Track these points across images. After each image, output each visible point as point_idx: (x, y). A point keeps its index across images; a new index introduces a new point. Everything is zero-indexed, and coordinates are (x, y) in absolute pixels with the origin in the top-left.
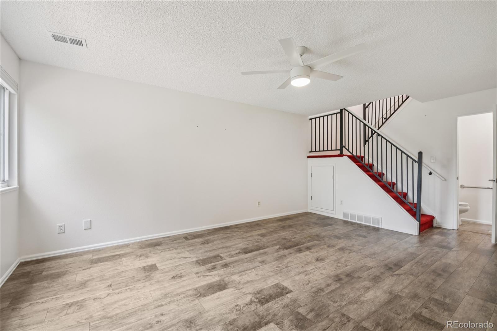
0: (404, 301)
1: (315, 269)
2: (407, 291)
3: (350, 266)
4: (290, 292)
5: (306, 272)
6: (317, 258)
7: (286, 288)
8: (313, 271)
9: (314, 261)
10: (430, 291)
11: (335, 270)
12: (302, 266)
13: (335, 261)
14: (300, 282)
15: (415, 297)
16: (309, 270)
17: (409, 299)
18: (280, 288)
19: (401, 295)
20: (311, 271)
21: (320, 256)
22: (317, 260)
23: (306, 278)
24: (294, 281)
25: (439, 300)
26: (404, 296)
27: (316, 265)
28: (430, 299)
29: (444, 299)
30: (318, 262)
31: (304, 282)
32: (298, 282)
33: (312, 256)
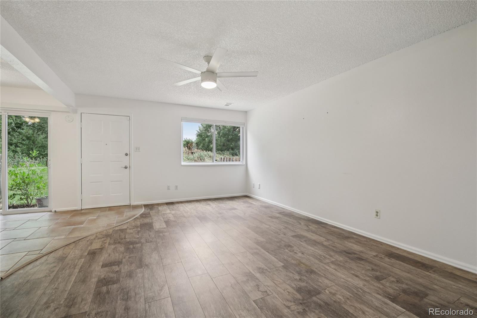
0: (134, 266)
2: (140, 275)
10: (123, 289)
15: (130, 275)
17: (133, 270)
19: (139, 269)
25: (112, 284)
26: (138, 270)
28: (118, 281)
29: (108, 288)
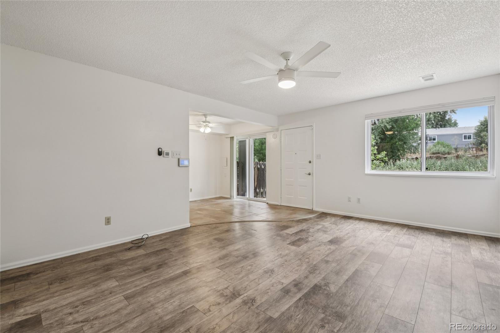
1: (274, 260)
3: (239, 267)
4: (289, 244)
5: (282, 256)
6: (272, 274)
7: (292, 245)
8: (276, 258)
9: (276, 269)
11: (255, 261)
12: (286, 261)
13: (252, 271)
14: (284, 249)
16: (279, 258)
18: (296, 245)
20: (277, 258)
21: (269, 278)
22: (272, 271)
23: (280, 253)
24: (289, 250)
27: (274, 264)
30: (271, 268)
31: (281, 249)
32: (286, 249)
33: (279, 276)
